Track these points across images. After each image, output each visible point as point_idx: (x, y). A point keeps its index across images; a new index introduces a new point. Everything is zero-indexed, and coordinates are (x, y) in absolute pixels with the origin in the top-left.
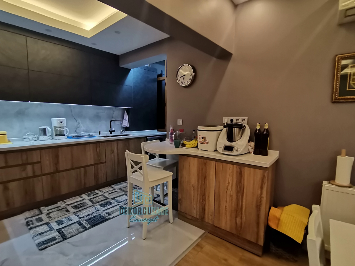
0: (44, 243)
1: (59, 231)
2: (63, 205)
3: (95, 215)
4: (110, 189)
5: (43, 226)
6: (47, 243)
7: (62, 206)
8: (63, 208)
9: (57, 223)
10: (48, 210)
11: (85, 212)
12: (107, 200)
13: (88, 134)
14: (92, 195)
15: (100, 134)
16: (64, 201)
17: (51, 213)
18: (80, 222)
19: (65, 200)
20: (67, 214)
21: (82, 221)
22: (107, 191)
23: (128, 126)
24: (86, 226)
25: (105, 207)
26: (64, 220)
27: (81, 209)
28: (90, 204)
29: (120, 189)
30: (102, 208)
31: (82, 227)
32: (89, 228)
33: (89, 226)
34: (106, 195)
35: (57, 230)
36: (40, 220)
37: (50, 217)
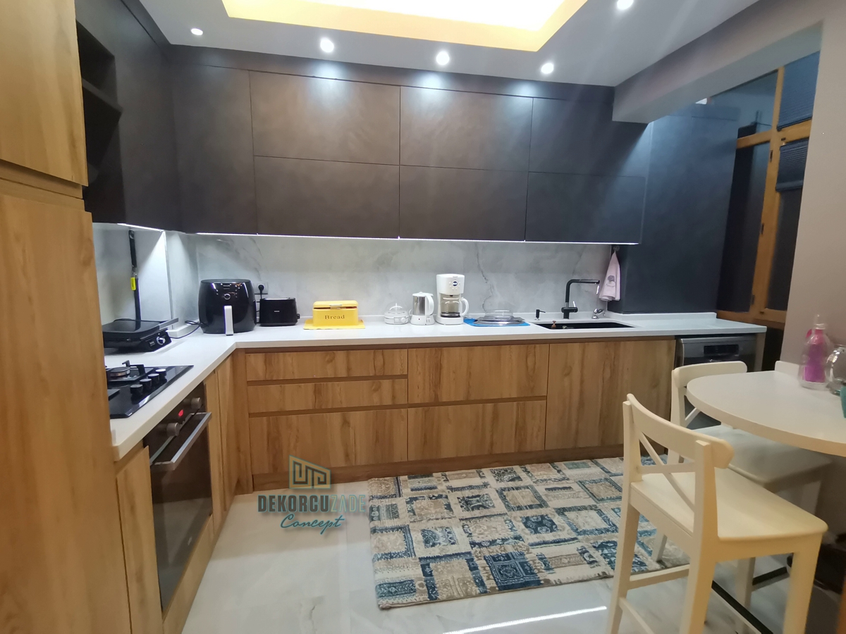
0: (389, 591)
1: (425, 563)
2: (441, 484)
3: (510, 549)
4: (553, 474)
5: (396, 533)
6: (396, 593)
7: (440, 488)
8: (440, 496)
9: (423, 536)
10: (412, 490)
11: (485, 530)
12: (543, 511)
13: (508, 315)
14: (506, 477)
15: (538, 316)
16: (445, 476)
17: (416, 499)
18: (472, 560)
19: (447, 473)
20: (447, 516)
21: (477, 557)
22: (545, 477)
23: (618, 298)
24: (484, 579)
25: (536, 531)
26: (439, 533)
27: (477, 513)
28: (499, 506)
29: (580, 481)
30: (527, 531)
31: (475, 579)
32: (493, 591)
33: (493, 583)
34: (541, 489)
35: (421, 559)
36: (394, 512)
37: (413, 511)
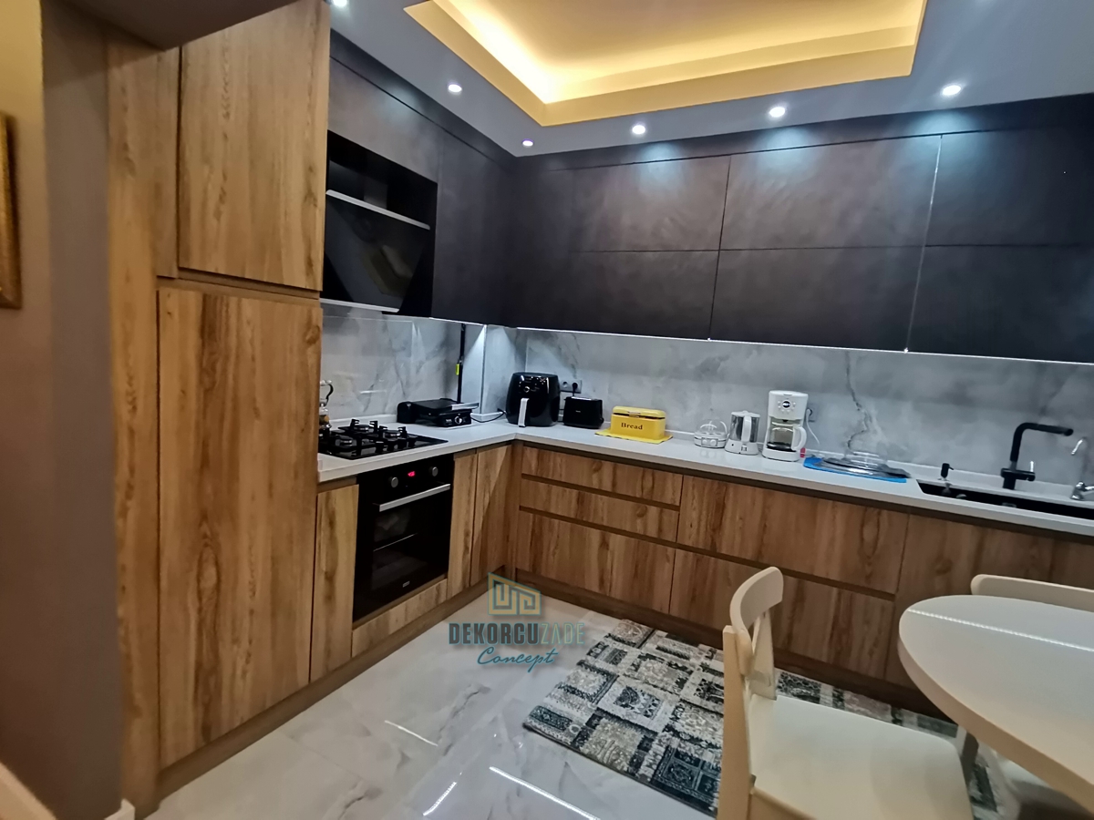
0: (542, 716)
1: (599, 714)
2: (698, 658)
3: (708, 757)
5: (600, 676)
6: (546, 721)
7: (692, 660)
8: (684, 669)
9: (623, 693)
10: (658, 648)
11: (699, 725)
13: (877, 463)
14: (797, 690)
15: (944, 473)
16: (715, 653)
17: (654, 658)
18: (652, 741)
20: (670, 689)
21: (660, 741)
24: (645, 763)
26: (642, 699)
27: (710, 705)
31: (634, 757)
32: (642, 779)
33: (649, 773)
35: (598, 709)
36: (616, 658)
37: (637, 667)
